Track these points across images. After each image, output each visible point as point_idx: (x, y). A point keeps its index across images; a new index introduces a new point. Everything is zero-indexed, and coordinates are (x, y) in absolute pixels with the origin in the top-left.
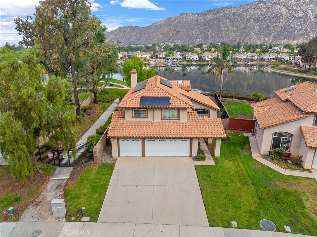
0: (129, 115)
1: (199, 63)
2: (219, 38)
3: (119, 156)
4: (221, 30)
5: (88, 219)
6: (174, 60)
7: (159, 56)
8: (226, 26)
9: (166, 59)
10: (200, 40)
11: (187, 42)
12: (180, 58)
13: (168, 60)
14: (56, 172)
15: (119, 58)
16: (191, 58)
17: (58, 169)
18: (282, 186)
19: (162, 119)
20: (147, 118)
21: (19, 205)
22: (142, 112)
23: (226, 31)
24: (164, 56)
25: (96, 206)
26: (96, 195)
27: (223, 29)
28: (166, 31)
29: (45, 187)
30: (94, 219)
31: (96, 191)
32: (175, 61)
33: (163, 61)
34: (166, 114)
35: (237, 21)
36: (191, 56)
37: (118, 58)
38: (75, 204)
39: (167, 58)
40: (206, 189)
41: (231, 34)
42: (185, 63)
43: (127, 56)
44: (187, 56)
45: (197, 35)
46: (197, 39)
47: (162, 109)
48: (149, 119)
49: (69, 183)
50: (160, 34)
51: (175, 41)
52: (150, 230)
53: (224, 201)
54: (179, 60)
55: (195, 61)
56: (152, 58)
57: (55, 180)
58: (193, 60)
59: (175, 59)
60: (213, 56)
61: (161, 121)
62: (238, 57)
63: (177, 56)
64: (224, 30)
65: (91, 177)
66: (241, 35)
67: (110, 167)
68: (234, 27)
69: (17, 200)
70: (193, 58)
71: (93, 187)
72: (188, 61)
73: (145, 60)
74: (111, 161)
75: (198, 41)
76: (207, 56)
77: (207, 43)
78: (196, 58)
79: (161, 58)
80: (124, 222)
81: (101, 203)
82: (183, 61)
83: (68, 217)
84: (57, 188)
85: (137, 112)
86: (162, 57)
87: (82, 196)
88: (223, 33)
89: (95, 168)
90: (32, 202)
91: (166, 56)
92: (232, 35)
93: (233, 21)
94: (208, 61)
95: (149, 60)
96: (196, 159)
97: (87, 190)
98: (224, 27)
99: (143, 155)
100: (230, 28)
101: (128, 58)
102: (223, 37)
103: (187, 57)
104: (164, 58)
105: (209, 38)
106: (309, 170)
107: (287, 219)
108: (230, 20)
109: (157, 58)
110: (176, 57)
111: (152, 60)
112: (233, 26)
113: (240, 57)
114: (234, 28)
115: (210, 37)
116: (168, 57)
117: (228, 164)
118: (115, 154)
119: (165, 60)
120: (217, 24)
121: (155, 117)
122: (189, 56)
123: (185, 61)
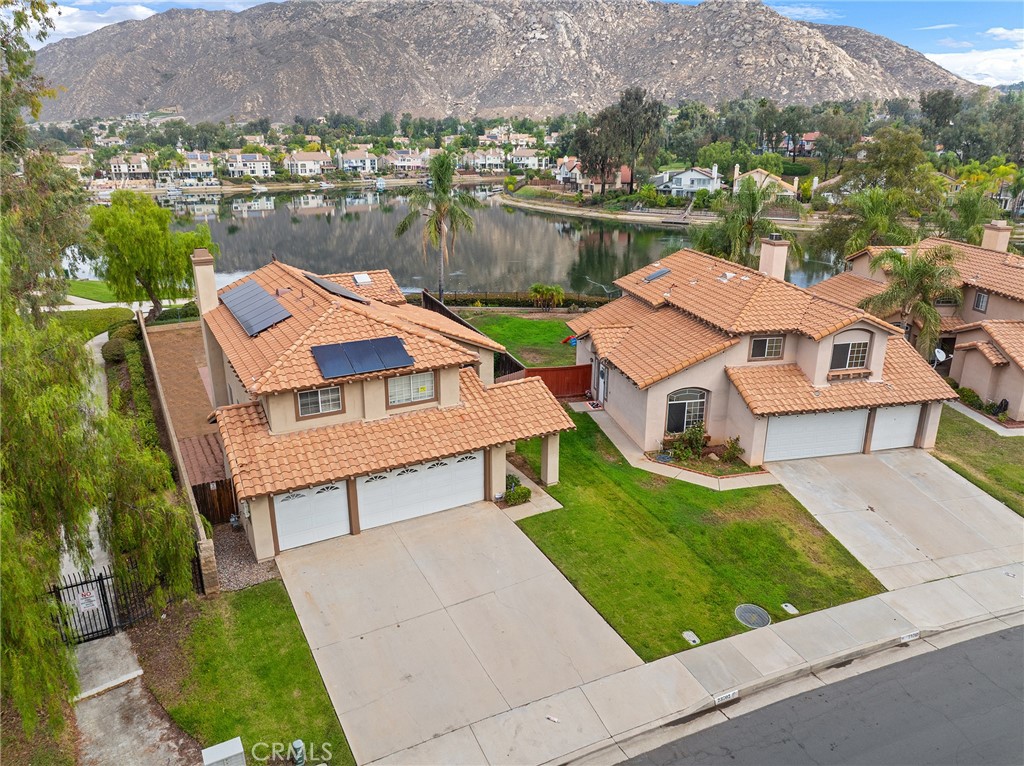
1: (277, 187)
2: (318, 100)
3: (277, 552)
4: (320, 72)
6: (188, 181)
7: (124, 169)
8: (333, 60)
9: (156, 178)
10: (254, 105)
11: (208, 111)
12: (208, 174)
13: (164, 181)
16: (247, 171)
18: (733, 519)
19: (388, 407)
20: (343, 411)
22: (325, 397)
23: (338, 76)
24: (145, 168)
25: (319, 722)
26: (296, 693)
27: (326, 69)
28: (120, 71)
29: (76, 735)
31: (284, 683)
32: (191, 185)
33: (144, 187)
34: (400, 390)
35: (368, 45)
36: (245, 165)
39: (160, 175)
40: (582, 575)
41: (355, 87)
42: (229, 189)
44: (232, 165)
45: (242, 88)
46: (244, 101)
47: (386, 378)
48: (352, 413)
49: (161, 689)
50: (99, 83)
51: (161, 110)
52: (519, 728)
53: (639, 592)
54: (206, 181)
55: (262, 182)
56: (98, 175)
57: (93, 696)
58: (257, 177)
59: (187, 175)
60: (318, 162)
61: (386, 415)
62: (398, 163)
63: (194, 166)
64: (330, 75)
65: (232, 645)
66: (385, 92)
67: (276, 595)
68: (361, 64)
70: (253, 172)
71: (262, 672)
72: (237, 182)
74: (258, 575)
75: (249, 109)
76: (299, 163)
77: (280, 115)
78: (266, 172)
79: (134, 176)
80: (436, 736)
82: (221, 184)
84: (127, 719)
85: (309, 399)
86: (137, 171)
87: (251, 713)
88: (328, 83)
89: (224, 612)
91: (155, 166)
92: (359, 92)
93: (355, 46)
94: (305, 180)
95: (87, 186)
96: (506, 502)
97: (249, 688)
98: (330, 65)
99: (354, 529)
100: (347, 66)
102: (328, 96)
103: (231, 169)
104: (146, 175)
105: (284, 100)
106: (759, 469)
107: (778, 590)
108: (342, 41)
109: (119, 175)
110: (192, 170)
111: (100, 182)
112: (356, 63)
113: (403, 164)
114: (362, 68)
115: (286, 96)
116: (160, 172)
117: (586, 496)
118: (264, 551)
119: (151, 181)
120: (305, 55)
121: (369, 406)
122: (239, 166)
123: (228, 183)
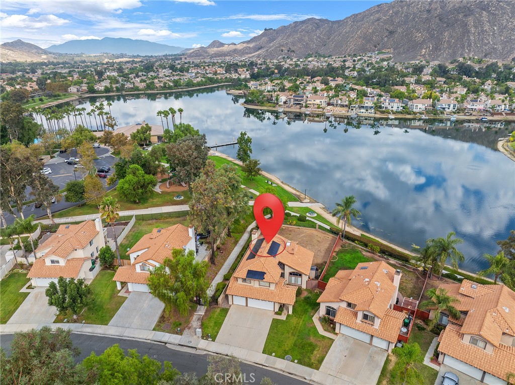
0: (240, 281)
1: (400, 116)
2: (463, 47)
3: (233, 304)
4: (469, 32)
5: (211, 340)
6: (362, 110)
7: (339, 102)
8: (479, 23)
9: (349, 108)
10: (426, 51)
12: (372, 107)
13: (352, 110)
14: (198, 309)
15: (282, 103)
16: (390, 108)
17: (199, 307)
18: (312, 341)
21: (182, 327)
22: (248, 280)
23: (479, 33)
24: (347, 103)
25: (216, 334)
26: (216, 328)
27: (473, 30)
28: (370, 31)
29: (192, 318)
30: (213, 340)
31: (216, 326)
33: (344, 111)
34: (262, 283)
35: (504, 13)
36: (389, 104)
37: (280, 103)
38: (206, 331)
39: (352, 107)
40: (271, 334)
41: (487, 40)
42: (378, 116)
43: (292, 100)
44: (383, 104)
46: (422, 49)
47: (259, 279)
48: (252, 284)
49: (205, 318)
50: (360, 37)
51: (383, 51)
53: (276, 343)
54: (369, 111)
55: (394, 113)
56: (329, 104)
57: (197, 314)
58: (392, 111)
59: (363, 107)
60: (424, 105)
61: (258, 286)
62: (469, 107)
63: (367, 103)
64: (474, 34)
65: (215, 316)
66: (507, 42)
67: (225, 311)
68: (496, 25)
69: (180, 324)
70: (392, 108)
71: (215, 323)
72: (383, 112)
73: (318, 108)
74: (227, 307)
75: (423, 53)
76: (415, 105)
77: (439, 57)
78: (398, 108)
79: (343, 106)
81: (218, 333)
82: (375, 113)
83: (203, 337)
84: (198, 320)
86: (345, 104)
87: (210, 327)
88: (472, 38)
89: (218, 310)
90: (187, 326)
92: (489, 42)
93: (495, 14)
94: (415, 113)
95: (323, 109)
96: (276, 313)
97: (212, 324)
98: (476, 27)
99: (247, 306)
100: (486, 28)
101: (294, 104)
102: (470, 45)
104: (346, 106)
105: (444, 48)
108: (489, 12)
109: (337, 105)
110: (366, 105)
111: (329, 107)
112: (492, 24)
114: (495, 28)
115: (446, 45)
116: (352, 105)
117: (294, 321)
118: (230, 303)
119: (347, 108)
120: (463, 22)
121: (255, 284)
122: (386, 104)
123: (379, 113)
